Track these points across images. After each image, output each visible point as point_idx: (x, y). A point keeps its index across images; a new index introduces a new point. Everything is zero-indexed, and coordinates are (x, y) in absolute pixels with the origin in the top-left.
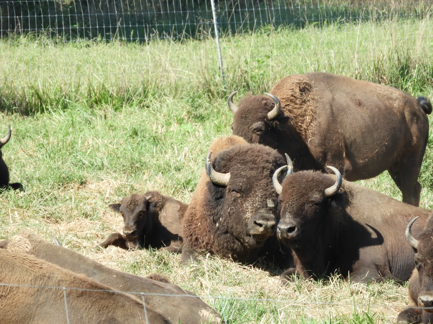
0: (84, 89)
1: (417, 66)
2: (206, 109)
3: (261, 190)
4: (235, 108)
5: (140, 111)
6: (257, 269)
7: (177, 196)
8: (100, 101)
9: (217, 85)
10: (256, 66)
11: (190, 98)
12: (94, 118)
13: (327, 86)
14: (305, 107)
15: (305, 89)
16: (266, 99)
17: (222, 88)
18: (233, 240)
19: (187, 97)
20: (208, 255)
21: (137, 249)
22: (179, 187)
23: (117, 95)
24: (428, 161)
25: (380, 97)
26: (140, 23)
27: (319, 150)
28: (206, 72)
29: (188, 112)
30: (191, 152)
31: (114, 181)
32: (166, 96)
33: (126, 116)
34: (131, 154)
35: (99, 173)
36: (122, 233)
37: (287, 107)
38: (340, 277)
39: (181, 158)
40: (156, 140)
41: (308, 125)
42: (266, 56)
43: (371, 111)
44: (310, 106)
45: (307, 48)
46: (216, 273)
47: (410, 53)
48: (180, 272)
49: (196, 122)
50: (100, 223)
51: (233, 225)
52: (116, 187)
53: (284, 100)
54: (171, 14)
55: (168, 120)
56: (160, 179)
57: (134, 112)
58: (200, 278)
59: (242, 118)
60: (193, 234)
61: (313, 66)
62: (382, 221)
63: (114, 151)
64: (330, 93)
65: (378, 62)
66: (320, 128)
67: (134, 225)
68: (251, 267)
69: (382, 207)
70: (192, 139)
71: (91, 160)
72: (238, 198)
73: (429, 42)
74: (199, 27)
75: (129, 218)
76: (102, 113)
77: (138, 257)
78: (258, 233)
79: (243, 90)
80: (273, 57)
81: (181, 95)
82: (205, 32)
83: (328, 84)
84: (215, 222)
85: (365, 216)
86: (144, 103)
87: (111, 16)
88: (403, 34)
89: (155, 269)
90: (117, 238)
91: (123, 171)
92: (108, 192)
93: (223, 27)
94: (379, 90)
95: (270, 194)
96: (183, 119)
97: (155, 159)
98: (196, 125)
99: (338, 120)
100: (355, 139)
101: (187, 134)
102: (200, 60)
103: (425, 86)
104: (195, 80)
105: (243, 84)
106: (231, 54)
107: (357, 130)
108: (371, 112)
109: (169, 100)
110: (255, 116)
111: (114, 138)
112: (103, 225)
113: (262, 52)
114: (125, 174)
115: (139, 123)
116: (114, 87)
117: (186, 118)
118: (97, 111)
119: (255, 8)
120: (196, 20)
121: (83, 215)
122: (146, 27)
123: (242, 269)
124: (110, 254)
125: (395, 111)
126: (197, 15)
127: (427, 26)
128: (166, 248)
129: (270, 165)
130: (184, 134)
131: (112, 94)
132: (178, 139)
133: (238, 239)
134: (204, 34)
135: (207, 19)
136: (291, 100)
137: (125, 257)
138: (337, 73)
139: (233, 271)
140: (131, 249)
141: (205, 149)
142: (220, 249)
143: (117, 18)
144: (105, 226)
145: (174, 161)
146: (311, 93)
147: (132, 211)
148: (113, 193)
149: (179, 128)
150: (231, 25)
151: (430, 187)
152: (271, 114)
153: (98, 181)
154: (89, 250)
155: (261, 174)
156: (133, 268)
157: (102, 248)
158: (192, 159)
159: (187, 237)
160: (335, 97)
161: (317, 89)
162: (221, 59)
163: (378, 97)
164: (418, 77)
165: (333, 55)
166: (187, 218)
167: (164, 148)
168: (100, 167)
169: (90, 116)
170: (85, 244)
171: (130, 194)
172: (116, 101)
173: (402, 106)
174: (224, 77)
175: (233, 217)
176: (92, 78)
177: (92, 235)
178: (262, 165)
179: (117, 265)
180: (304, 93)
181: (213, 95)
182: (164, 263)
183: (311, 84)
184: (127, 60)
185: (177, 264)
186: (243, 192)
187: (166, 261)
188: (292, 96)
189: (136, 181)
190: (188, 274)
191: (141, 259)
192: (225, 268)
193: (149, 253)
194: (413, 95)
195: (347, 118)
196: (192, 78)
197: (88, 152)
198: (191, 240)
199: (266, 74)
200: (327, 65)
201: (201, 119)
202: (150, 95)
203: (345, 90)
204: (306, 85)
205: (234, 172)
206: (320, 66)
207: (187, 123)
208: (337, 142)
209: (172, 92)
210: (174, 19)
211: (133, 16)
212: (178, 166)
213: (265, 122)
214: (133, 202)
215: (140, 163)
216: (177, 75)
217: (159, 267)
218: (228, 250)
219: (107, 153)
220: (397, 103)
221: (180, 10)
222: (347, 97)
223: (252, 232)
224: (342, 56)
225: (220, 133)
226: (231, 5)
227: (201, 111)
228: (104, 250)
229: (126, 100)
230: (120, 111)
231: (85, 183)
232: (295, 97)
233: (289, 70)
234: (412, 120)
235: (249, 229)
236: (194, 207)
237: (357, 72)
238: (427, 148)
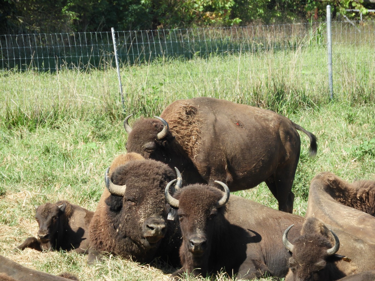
0: (3, 113)
1: (290, 92)
2: (108, 129)
3: (152, 199)
4: (130, 129)
5: (51, 131)
6: (153, 268)
7: (84, 205)
8: (17, 123)
9: (117, 109)
10: (151, 92)
11: (95, 120)
12: (11, 138)
13: (211, 109)
14: (191, 128)
15: (191, 112)
16: (156, 122)
17: (122, 111)
18: (131, 243)
19: (92, 119)
20: (111, 256)
21: (50, 251)
22: (86, 197)
23: (31, 118)
24: (301, 174)
25: (257, 119)
26: (51, 55)
27: (204, 165)
28: (108, 97)
29: (93, 132)
30: (95, 167)
31: (29, 192)
32: (74, 118)
33: (39, 135)
34: (44, 169)
35: (16, 185)
36: (37, 237)
37: (175, 128)
38: (225, 274)
39: (87, 172)
40: (65, 156)
41: (194, 144)
42: (160, 83)
43: (250, 130)
44: (196, 127)
45: (195, 76)
46: (118, 272)
47: (285, 80)
48: (87, 271)
49: (100, 141)
50: (17, 229)
51: (130, 230)
52: (32, 197)
53: (172, 123)
54: (77, 47)
55: (76, 139)
56: (69, 190)
57: (46, 132)
58: (104, 276)
59: (135, 138)
60: (98, 238)
61: (200, 91)
62: (256, 224)
63: (29, 166)
64: (213, 115)
65: (257, 88)
66: (204, 146)
67: (47, 229)
68: (148, 266)
69: (256, 212)
70: (96, 156)
71: (10, 174)
72: (132, 206)
73: (301, 71)
74: (102, 59)
75: (43, 223)
76: (19, 133)
77: (51, 258)
78: (151, 236)
79: (140, 112)
80: (166, 84)
81: (86, 117)
82: (107, 63)
83: (212, 108)
84: (115, 228)
85: (241, 220)
86: (55, 125)
87: (26, 49)
88: (278, 64)
89: (65, 268)
90: (33, 241)
91: (37, 184)
92: (24, 202)
93: (123, 59)
94: (257, 113)
95: (160, 201)
96: (88, 139)
97: (65, 173)
98: (100, 144)
99: (220, 138)
100: (235, 155)
101: (92, 151)
102: (103, 87)
103: (298, 109)
104: (99, 104)
105: (140, 108)
106: (129, 81)
107: (237, 147)
108: (249, 132)
109: (77, 122)
110: (146, 137)
111: (29, 155)
112: (20, 230)
113: (156, 79)
114: (39, 186)
115: (50, 142)
116: (29, 111)
117: (91, 137)
118: (14, 131)
119: (150, 41)
120: (100, 53)
121: (3, 221)
122: (56, 59)
123: (141, 268)
124: (26, 255)
125: (271, 130)
126: (100, 48)
127: (299, 57)
128: (75, 250)
129: (160, 177)
130: (90, 151)
131: (27, 116)
132: (84, 156)
133: (135, 242)
134: (106, 64)
135: (109, 52)
136: (178, 122)
137: (40, 257)
138: (221, 98)
139: (132, 270)
140: (44, 251)
141: (108, 164)
142: (121, 252)
143: (31, 51)
144: (22, 231)
145: (81, 174)
146: (197, 116)
147: (46, 218)
148: (28, 203)
149: (85, 146)
150: (129, 57)
151: (302, 196)
152: (161, 135)
153: (15, 192)
154: (9, 251)
155: (152, 185)
156: (46, 267)
157: (20, 250)
158: (97, 173)
159: (93, 241)
160: (218, 119)
161: (202, 111)
162: (121, 86)
163: (255, 119)
164: (291, 101)
165: (218, 82)
166: (93, 224)
167: (72, 163)
168: (17, 180)
169: (8, 136)
170: (5, 246)
171: (43, 203)
172: (31, 122)
173: (277, 126)
174: (123, 102)
175: (129, 223)
176: (10, 103)
177: (11, 239)
178: (152, 177)
179: (33, 265)
180: (190, 116)
181: (114, 117)
182: (74, 263)
183: (196, 107)
184: (40, 87)
185: (84, 264)
186: (136, 201)
187: (75, 261)
188: (179, 118)
189: (49, 192)
190: (94, 273)
191: (53, 260)
192: (126, 267)
193: (60, 254)
194: (287, 116)
195: (228, 137)
196: (96, 103)
197: (7, 167)
198: (96, 243)
199: (159, 99)
200: (213, 90)
201: (104, 139)
202: (60, 117)
203: (227, 112)
204: (192, 108)
205: (129, 184)
206: (207, 92)
207: (92, 142)
208: (220, 157)
209: (79, 115)
210: (81, 52)
211: (44, 49)
212: (84, 179)
213: (155, 142)
214: (47, 210)
215: (51, 177)
216: (84, 100)
217: (69, 266)
218: (128, 252)
219: (23, 167)
220: (272, 123)
221: (85, 44)
222: (228, 119)
223: (145, 235)
224: (226, 83)
225: (120, 150)
226: (129, 39)
227: (104, 131)
228: (22, 252)
229: (39, 122)
230: (35, 132)
231: (5, 194)
232: (182, 119)
233: (180, 95)
234: (286, 138)
235: (143, 232)
236: (98, 215)
237: (238, 96)
238: (300, 162)
